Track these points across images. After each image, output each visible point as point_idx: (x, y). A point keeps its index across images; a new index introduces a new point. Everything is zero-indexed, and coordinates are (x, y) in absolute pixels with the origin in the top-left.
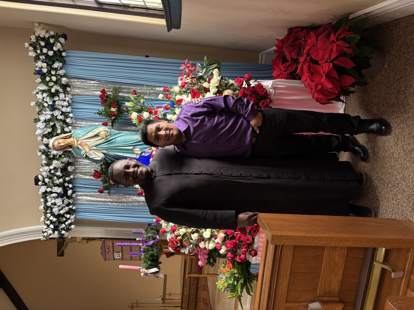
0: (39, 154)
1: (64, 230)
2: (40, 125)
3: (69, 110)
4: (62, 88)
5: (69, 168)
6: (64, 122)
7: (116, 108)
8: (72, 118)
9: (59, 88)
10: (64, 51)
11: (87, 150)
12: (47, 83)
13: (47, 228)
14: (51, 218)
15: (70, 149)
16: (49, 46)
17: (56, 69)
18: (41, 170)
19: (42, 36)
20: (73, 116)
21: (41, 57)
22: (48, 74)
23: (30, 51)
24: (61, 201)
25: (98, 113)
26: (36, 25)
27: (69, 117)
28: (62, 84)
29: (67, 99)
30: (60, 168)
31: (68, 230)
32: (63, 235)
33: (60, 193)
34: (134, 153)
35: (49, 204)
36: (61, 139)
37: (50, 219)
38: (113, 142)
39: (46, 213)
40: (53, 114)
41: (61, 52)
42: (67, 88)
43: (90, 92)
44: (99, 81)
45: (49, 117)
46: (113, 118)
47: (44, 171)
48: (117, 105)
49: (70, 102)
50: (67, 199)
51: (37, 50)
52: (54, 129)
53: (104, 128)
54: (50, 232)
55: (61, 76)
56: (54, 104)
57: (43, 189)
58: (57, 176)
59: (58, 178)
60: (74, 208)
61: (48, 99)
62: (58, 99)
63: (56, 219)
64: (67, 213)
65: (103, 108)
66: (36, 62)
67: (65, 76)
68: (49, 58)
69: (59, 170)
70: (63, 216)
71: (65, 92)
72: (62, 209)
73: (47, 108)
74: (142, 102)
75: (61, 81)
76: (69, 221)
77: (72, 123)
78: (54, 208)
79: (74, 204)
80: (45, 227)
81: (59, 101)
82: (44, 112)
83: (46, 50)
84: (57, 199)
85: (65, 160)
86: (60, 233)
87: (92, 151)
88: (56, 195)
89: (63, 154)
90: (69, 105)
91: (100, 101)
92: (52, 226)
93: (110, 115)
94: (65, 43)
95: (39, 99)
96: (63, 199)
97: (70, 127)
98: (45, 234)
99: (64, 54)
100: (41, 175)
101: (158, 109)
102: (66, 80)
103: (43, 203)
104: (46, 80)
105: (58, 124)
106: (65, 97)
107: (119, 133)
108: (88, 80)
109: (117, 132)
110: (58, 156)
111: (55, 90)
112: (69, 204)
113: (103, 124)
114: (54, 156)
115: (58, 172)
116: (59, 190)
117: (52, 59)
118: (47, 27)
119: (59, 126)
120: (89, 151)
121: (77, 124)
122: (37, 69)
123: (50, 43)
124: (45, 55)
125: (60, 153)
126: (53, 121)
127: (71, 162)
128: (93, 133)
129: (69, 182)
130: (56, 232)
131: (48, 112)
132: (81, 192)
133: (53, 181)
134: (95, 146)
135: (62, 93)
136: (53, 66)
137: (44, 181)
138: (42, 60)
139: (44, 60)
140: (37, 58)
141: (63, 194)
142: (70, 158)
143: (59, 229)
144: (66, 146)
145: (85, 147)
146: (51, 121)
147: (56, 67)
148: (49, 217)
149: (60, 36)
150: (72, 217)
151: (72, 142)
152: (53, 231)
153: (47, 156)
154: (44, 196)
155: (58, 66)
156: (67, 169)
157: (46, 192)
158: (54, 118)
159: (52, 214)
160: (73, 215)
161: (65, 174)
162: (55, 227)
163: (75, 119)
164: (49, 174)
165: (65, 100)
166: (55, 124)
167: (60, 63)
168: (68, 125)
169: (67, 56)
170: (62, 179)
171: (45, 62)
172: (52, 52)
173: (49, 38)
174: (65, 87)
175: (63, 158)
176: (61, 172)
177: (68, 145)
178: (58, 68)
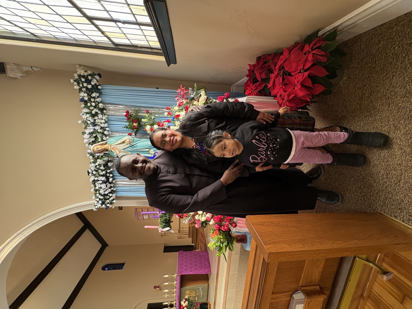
0: (88, 155)
1: (109, 204)
2: (86, 136)
3: (106, 125)
4: (100, 111)
5: (110, 164)
6: (103, 133)
7: (137, 123)
8: (108, 131)
9: (97, 111)
10: (100, 85)
11: (118, 152)
12: (88, 108)
13: (97, 203)
14: (100, 197)
15: (107, 152)
16: (89, 82)
17: (94, 98)
18: (90, 166)
19: (82, 74)
20: (109, 130)
21: (83, 89)
22: (89, 101)
23: (75, 85)
24: (105, 185)
25: (125, 127)
26: (78, 66)
27: (107, 130)
28: (100, 108)
29: (104, 118)
30: (103, 164)
31: (111, 203)
32: (109, 207)
33: (104, 181)
34: (150, 153)
35: (97, 188)
36: (99, 145)
37: (98, 197)
38: (135, 146)
39: (96, 194)
40: (94, 129)
41: (98, 86)
42: (104, 111)
43: (120, 113)
44: (126, 105)
45: (92, 131)
46: (135, 130)
47: (92, 166)
48: (137, 121)
49: (107, 120)
50: (109, 184)
51: (80, 85)
52: (96, 139)
53: (128, 137)
54: (100, 205)
55: (99, 103)
56: (95, 121)
57: (92, 178)
58: (101, 170)
59: (102, 171)
60: (114, 189)
61: (90, 119)
62: (97, 118)
63: (103, 197)
64: (110, 193)
65: (128, 124)
66: (80, 93)
67: (101, 102)
68: (88, 90)
69: (102, 166)
70: (107, 195)
71: (102, 113)
72: (106, 191)
73: (90, 125)
74: (153, 119)
75: (99, 106)
76: (112, 198)
77: (109, 134)
78: (100, 190)
79: (114, 187)
80: (96, 202)
81: (99, 119)
82: (88, 127)
83: (86, 84)
84: (102, 185)
85: (106, 159)
86: (106, 205)
87: (121, 153)
88: (102, 182)
89: (104, 155)
90: (106, 122)
91: (126, 119)
92: (100, 202)
93: (133, 128)
94: (100, 79)
95: (84, 118)
96: (106, 184)
97: (107, 137)
98: (96, 207)
99: (99, 87)
100: (90, 169)
101: (164, 123)
102: (102, 105)
103: (94, 187)
104: (88, 105)
105: (99, 135)
106: (102, 117)
107: (140, 140)
108: (118, 105)
109: (138, 139)
110: (100, 156)
111: (95, 112)
112: (111, 187)
113: (129, 134)
114: (98, 156)
115: (101, 167)
116: (104, 179)
117: (91, 90)
118: (85, 68)
119: (99, 137)
120: (119, 153)
121: (113, 135)
122: (81, 98)
123: (89, 79)
124: (86, 88)
125: (102, 154)
126: (95, 133)
127: (110, 160)
128: (121, 141)
129: (110, 173)
130: (103, 205)
131: (91, 127)
132: (119, 179)
133: (98, 173)
134: (123, 150)
135: (100, 114)
136: (91, 96)
137: (92, 173)
138: (84, 91)
139: (85, 91)
140: (80, 90)
141: (106, 181)
142: (109, 158)
143: (105, 203)
144: (103, 150)
145: (116, 150)
146: (94, 133)
147: (94, 96)
148: (98, 196)
149: (95, 75)
150: (114, 195)
151: (108, 147)
152: (101, 205)
153: (93, 156)
154: (94, 183)
155: (96, 95)
156: (108, 165)
157: (94, 180)
158: (95, 131)
159: (100, 194)
160: (114, 194)
161: (106, 168)
162: (102, 202)
163: (111, 131)
164: (95, 169)
165: (102, 119)
166: (96, 135)
167: (97, 93)
168: (106, 136)
169: (102, 89)
170: (104, 171)
171: (86, 93)
172: (91, 85)
173: (87, 76)
174: (102, 110)
175: (104, 158)
176: (104, 167)
177: (105, 149)
178: (95, 97)
